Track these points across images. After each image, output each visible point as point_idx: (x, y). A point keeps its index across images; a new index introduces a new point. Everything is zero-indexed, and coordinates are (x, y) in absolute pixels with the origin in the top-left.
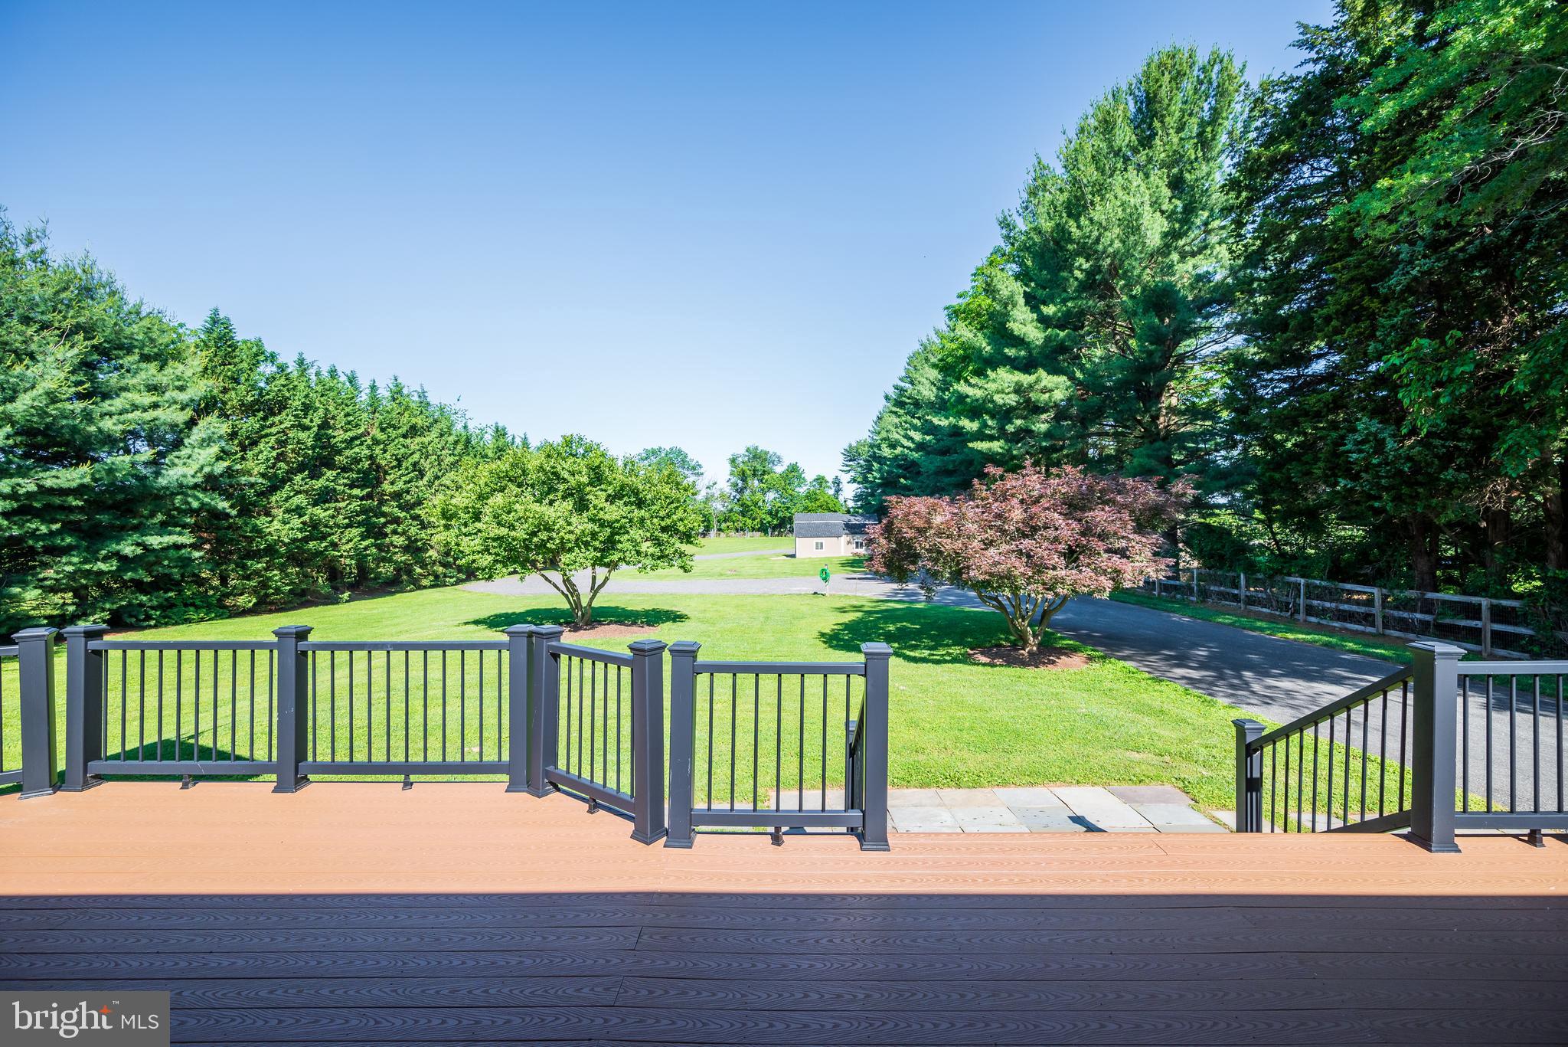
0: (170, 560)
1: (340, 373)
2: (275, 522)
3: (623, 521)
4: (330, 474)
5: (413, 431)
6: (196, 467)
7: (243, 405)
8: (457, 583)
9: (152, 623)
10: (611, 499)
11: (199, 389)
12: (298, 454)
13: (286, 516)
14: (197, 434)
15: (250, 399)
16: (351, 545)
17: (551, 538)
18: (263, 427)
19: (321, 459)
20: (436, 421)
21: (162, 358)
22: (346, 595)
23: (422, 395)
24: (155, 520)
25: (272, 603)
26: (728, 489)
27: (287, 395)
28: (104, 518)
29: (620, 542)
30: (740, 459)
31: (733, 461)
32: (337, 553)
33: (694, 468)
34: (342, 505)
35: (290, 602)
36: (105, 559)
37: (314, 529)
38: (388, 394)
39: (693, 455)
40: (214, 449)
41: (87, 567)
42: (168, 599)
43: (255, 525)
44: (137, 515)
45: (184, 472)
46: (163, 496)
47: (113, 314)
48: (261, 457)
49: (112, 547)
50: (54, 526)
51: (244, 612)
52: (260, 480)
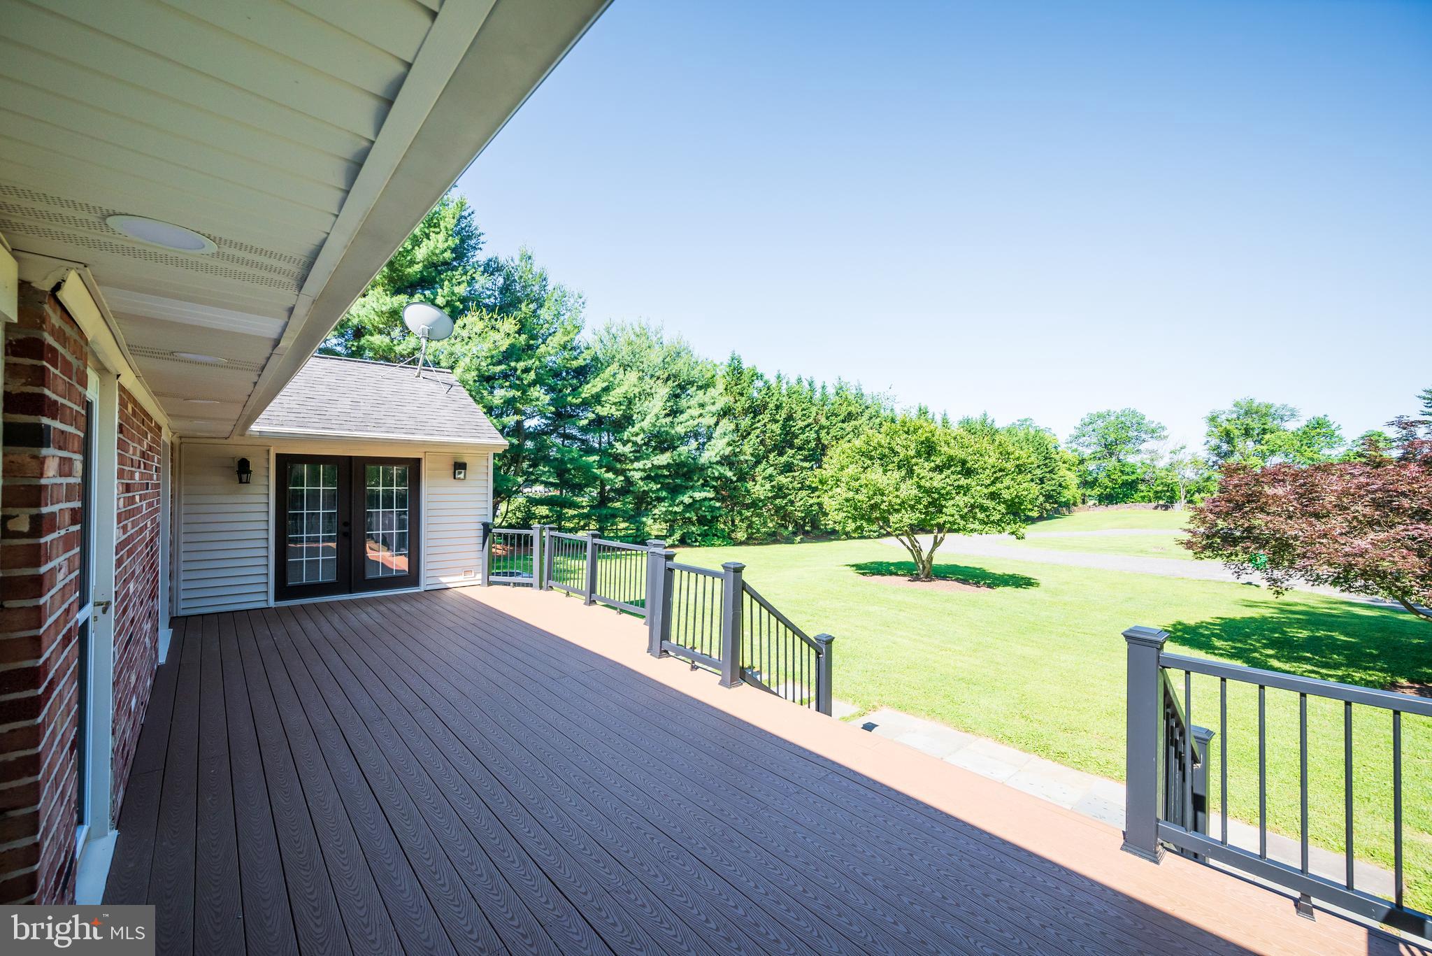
0: (705, 507)
1: (803, 380)
2: (757, 486)
3: (949, 488)
4: (790, 452)
5: (850, 417)
6: (717, 451)
7: (743, 410)
8: (879, 537)
9: (698, 544)
10: (939, 469)
11: (720, 404)
12: (771, 439)
13: (763, 481)
14: (719, 430)
15: (747, 406)
16: (801, 502)
17: (884, 501)
18: (753, 424)
19: (786, 441)
20: (867, 408)
21: (704, 387)
22: (798, 539)
23: (859, 388)
24: (699, 483)
25: (755, 539)
26: (1203, 454)
27: (768, 400)
28: (678, 481)
29: (945, 506)
30: (1224, 417)
31: (1213, 419)
32: (792, 508)
33: (1153, 431)
34: (797, 474)
35: (766, 539)
36: (677, 506)
37: (780, 491)
38: (834, 391)
39: (1152, 416)
40: (726, 440)
41: (671, 509)
42: (705, 530)
43: (746, 487)
44: (692, 480)
45: (709, 456)
46: (702, 469)
47: (687, 365)
48: (751, 443)
49: (681, 498)
50: (659, 486)
51: (741, 543)
52: (750, 458)
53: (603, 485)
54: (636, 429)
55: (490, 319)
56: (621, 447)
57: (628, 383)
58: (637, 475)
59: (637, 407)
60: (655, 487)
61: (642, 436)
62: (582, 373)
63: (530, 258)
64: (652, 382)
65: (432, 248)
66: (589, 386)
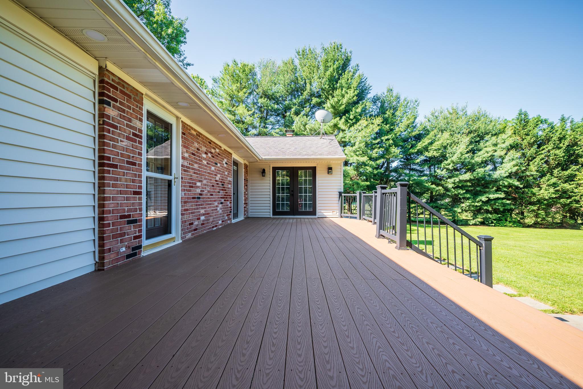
0: (499, 203)
2: (542, 190)
6: (506, 170)
7: (529, 144)
9: (493, 225)
11: (510, 142)
12: (555, 160)
13: (548, 187)
14: (507, 158)
15: (532, 141)
18: (538, 151)
19: (570, 161)
21: (497, 134)
24: (493, 189)
25: (541, 224)
27: (552, 135)
28: (478, 189)
32: (578, 206)
36: (478, 202)
37: (564, 194)
40: (514, 162)
41: (473, 204)
42: (499, 217)
43: (532, 192)
44: (488, 188)
45: (501, 172)
46: (496, 181)
47: (484, 124)
48: (536, 163)
49: (480, 198)
50: (464, 191)
51: (529, 226)
52: (535, 173)
53: (432, 193)
54: (449, 161)
55: (370, 120)
56: (440, 172)
57: (444, 138)
58: (450, 186)
59: (449, 150)
60: (462, 192)
61: (452, 165)
62: (419, 138)
63: (391, 90)
64: (459, 136)
65: (349, 97)
66: (421, 142)
